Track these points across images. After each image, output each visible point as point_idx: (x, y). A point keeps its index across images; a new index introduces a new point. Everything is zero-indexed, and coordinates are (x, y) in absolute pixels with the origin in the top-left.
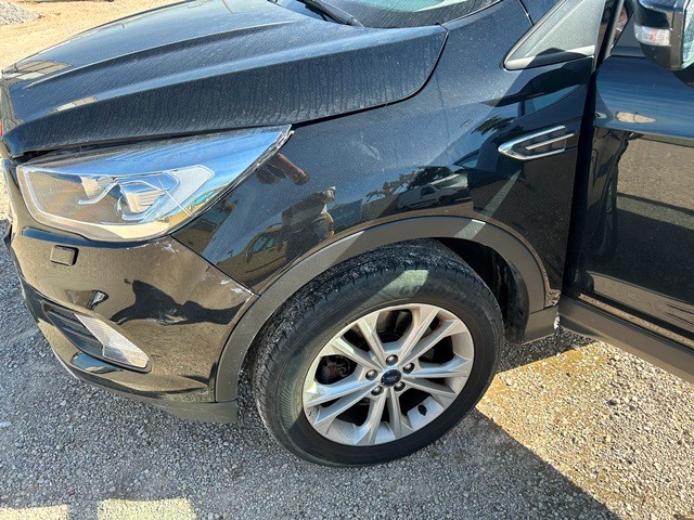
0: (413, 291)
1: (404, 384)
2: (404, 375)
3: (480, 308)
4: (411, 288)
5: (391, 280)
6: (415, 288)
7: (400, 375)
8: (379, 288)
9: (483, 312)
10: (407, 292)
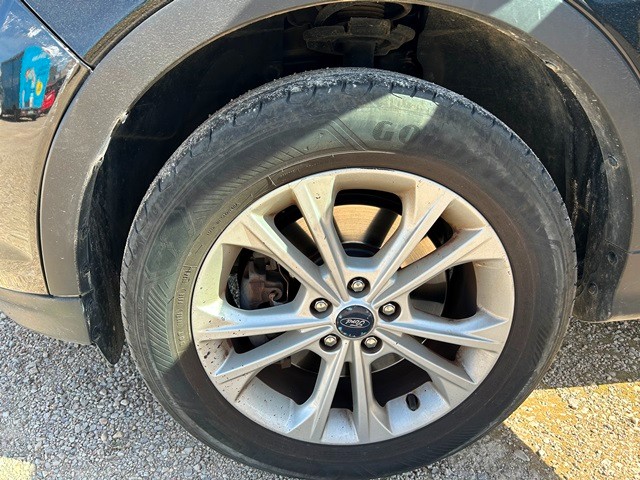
0: (402, 137)
1: (379, 342)
2: (379, 322)
3: (532, 210)
4: (397, 129)
5: (360, 104)
6: (407, 129)
7: (371, 320)
8: (334, 114)
9: (538, 218)
10: (389, 136)
